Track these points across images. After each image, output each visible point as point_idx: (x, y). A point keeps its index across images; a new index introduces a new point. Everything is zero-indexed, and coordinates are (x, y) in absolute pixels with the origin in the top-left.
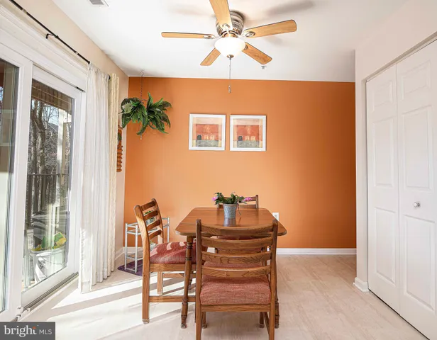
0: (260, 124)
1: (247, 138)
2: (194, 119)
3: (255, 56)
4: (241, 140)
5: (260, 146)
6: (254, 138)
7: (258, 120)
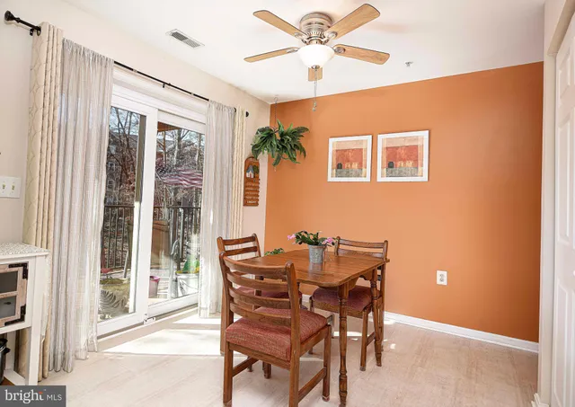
0: (419, 143)
1: (400, 164)
2: (333, 144)
3: (363, 57)
4: (392, 167)
5: (419, 174)
6: (411, 163)
7: (416, 139)
